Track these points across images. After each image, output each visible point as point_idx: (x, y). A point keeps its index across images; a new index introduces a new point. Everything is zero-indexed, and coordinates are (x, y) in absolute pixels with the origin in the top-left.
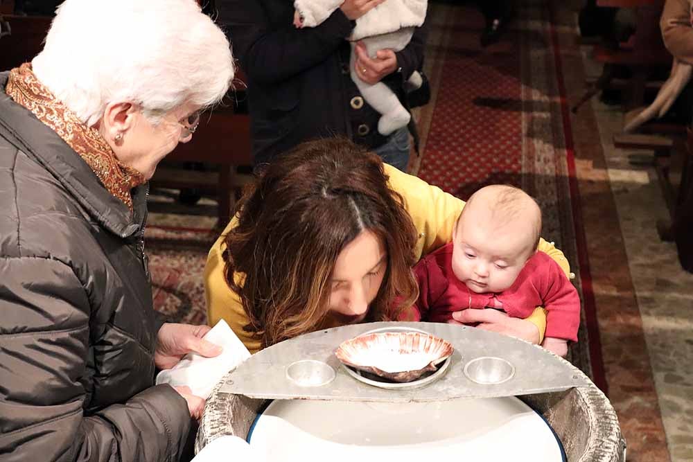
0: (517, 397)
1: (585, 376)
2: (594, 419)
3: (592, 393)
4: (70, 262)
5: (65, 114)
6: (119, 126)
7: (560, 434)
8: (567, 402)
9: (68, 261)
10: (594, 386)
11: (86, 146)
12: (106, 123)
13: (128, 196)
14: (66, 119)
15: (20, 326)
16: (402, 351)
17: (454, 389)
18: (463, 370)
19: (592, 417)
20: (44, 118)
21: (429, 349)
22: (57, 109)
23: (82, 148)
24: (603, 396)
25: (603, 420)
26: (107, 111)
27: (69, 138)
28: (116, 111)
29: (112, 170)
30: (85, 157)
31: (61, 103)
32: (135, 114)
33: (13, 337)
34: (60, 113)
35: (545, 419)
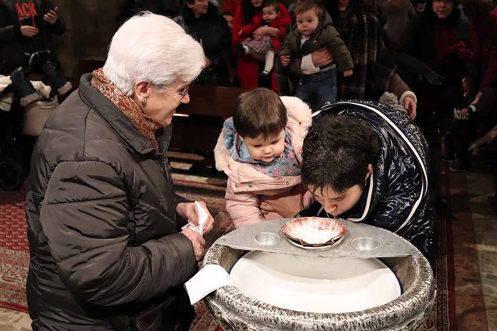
0: (378, 258)
1: (418, 250)
2: (419, 272)
3: (420, 259)
4: (110, 163)
5: (115, 91)
6: (143, 95)
7: (402, 280)
8: (406, 264)
9: (108, 163)
10: (422, 255)
11: (125, 107)
12: (137, 94)
13: (152, 134)
14: (116, 93)
15: (86, 198)
16: (320, 228)
17: (344, 252)
18: (351, 243)
19: (418, 271)
20: (105, 93)
21: (334, 229)
22: (111, 88)
23: (124, 108)
24: (426, 260)
25: (424, 272)
26: (136, 87)
27: (116, 103)
28: (140, 87)
29: (141, 120)
30: (125, 113)
31: (113, 85)
32: (150, 88)
33: (83, 204)
34: (113, 90)
35: (395, 272)
